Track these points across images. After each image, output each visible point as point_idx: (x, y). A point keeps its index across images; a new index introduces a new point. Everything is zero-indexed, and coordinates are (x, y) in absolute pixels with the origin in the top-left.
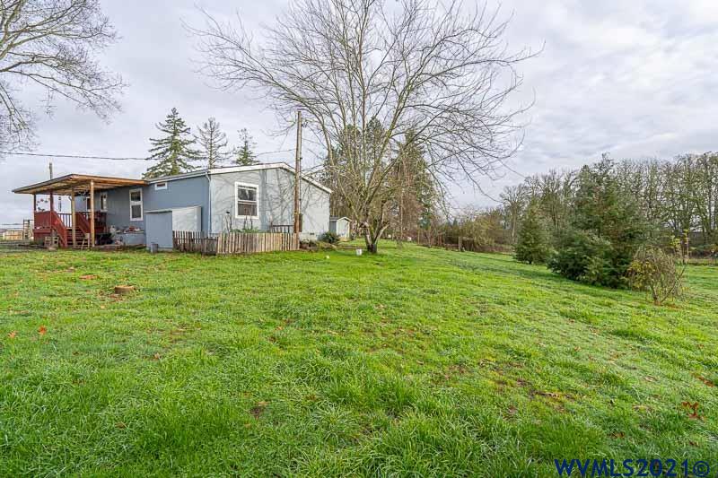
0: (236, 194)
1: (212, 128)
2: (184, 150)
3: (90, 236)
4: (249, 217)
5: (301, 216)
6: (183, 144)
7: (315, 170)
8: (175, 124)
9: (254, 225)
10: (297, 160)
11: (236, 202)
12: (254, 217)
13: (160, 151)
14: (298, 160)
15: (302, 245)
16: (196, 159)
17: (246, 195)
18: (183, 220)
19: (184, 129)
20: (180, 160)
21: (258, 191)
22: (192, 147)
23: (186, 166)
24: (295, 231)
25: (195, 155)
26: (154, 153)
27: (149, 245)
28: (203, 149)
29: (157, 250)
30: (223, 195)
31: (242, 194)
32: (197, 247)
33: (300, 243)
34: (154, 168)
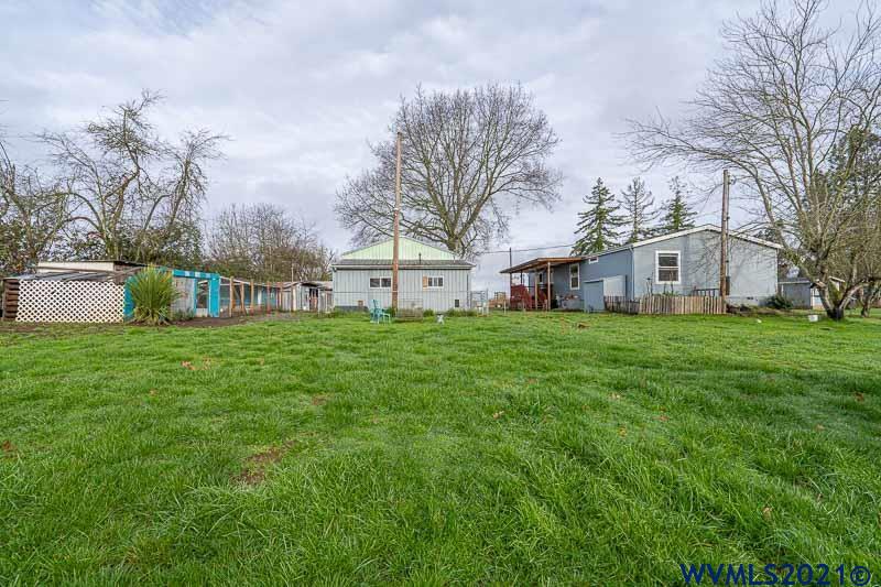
0: (657, 262)
1: (637, 189)
2: (608, 218)
3: (547, 302)
4: (669, 283)
5: (728, 278)
6: (608, 211)
7: (742, 230)
8: (600, 193)
9: (675, 289)
10: (723, 221)
11: (657, 270)
12: (674, 283)
13: (587, 222)
14: (725, 219)
15: (730, 309)
16: (619, 225)
17: (668, 261)
18: (612, 287)
19: (608, 196)
20: (604, 229)
21: (679, 258)
22: (617, 213)
23: (610, 234)
24: (721, 295)
25: (618, 222)
26: (581, 226)
27: (586, 308)
28: (627, 213)
29: (592, 311)
30: (645, 264)
31: (664, 261)
32: (623, 308)
33: (728, 306)
34: (582, 241)
